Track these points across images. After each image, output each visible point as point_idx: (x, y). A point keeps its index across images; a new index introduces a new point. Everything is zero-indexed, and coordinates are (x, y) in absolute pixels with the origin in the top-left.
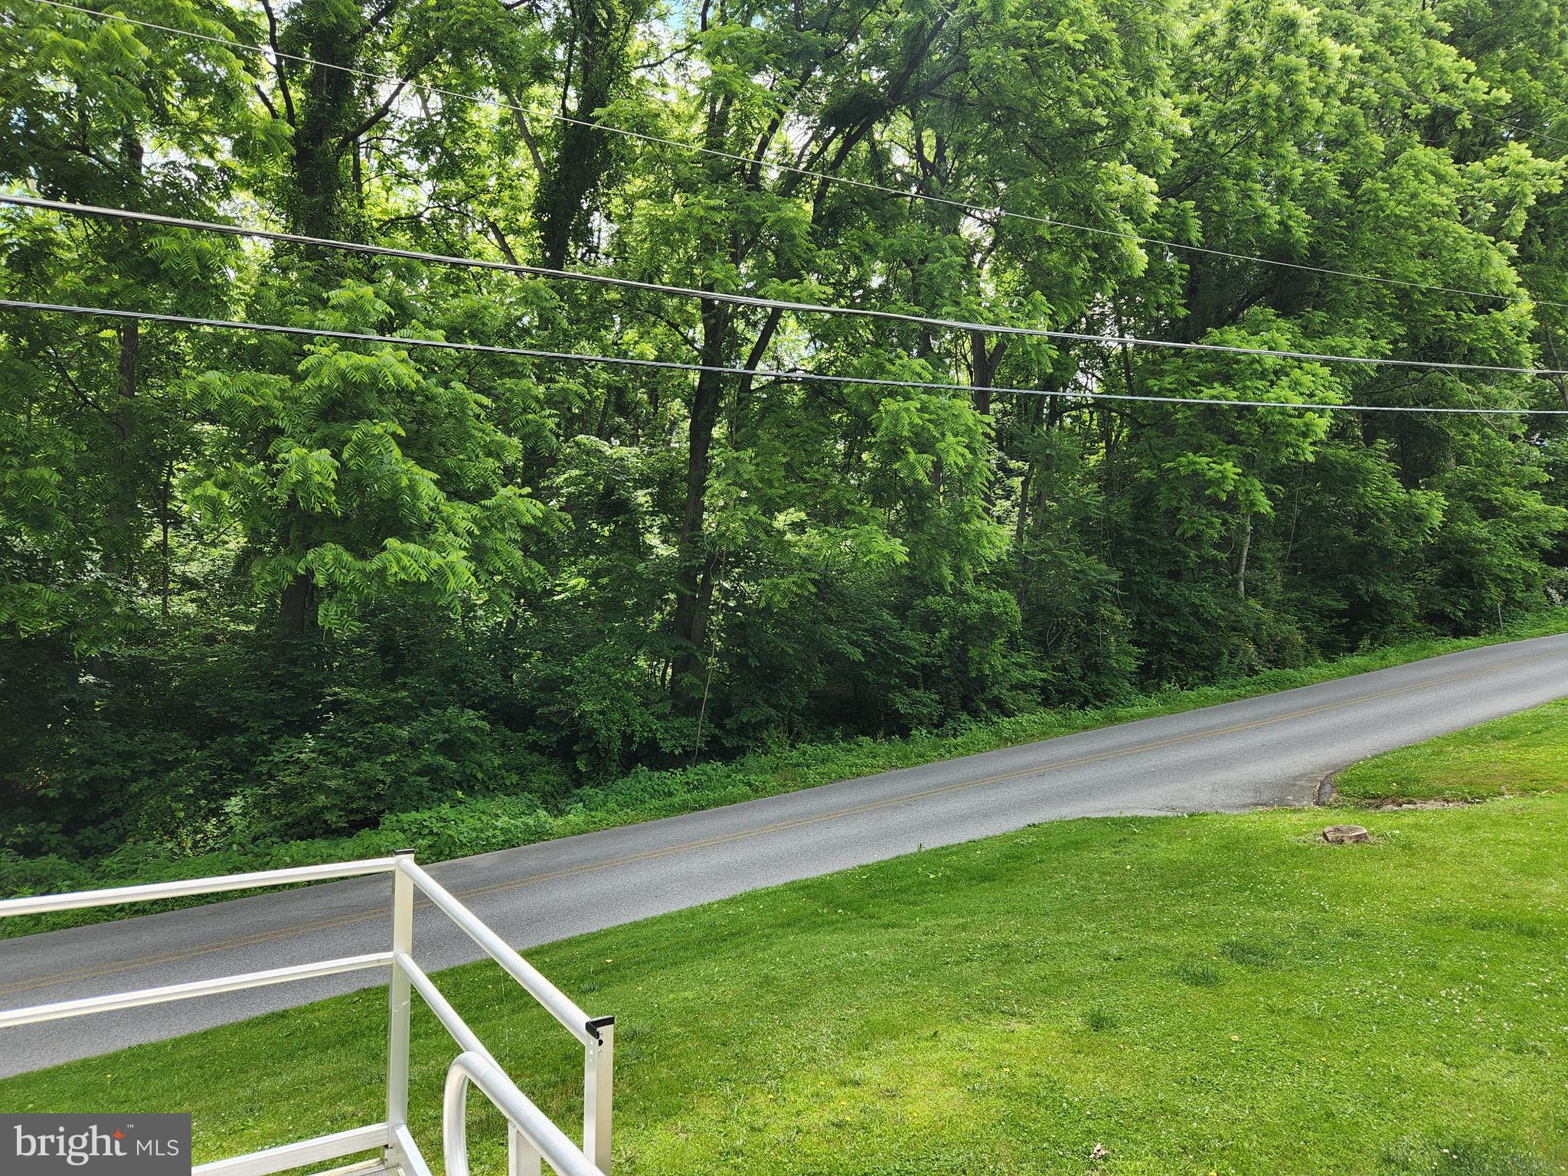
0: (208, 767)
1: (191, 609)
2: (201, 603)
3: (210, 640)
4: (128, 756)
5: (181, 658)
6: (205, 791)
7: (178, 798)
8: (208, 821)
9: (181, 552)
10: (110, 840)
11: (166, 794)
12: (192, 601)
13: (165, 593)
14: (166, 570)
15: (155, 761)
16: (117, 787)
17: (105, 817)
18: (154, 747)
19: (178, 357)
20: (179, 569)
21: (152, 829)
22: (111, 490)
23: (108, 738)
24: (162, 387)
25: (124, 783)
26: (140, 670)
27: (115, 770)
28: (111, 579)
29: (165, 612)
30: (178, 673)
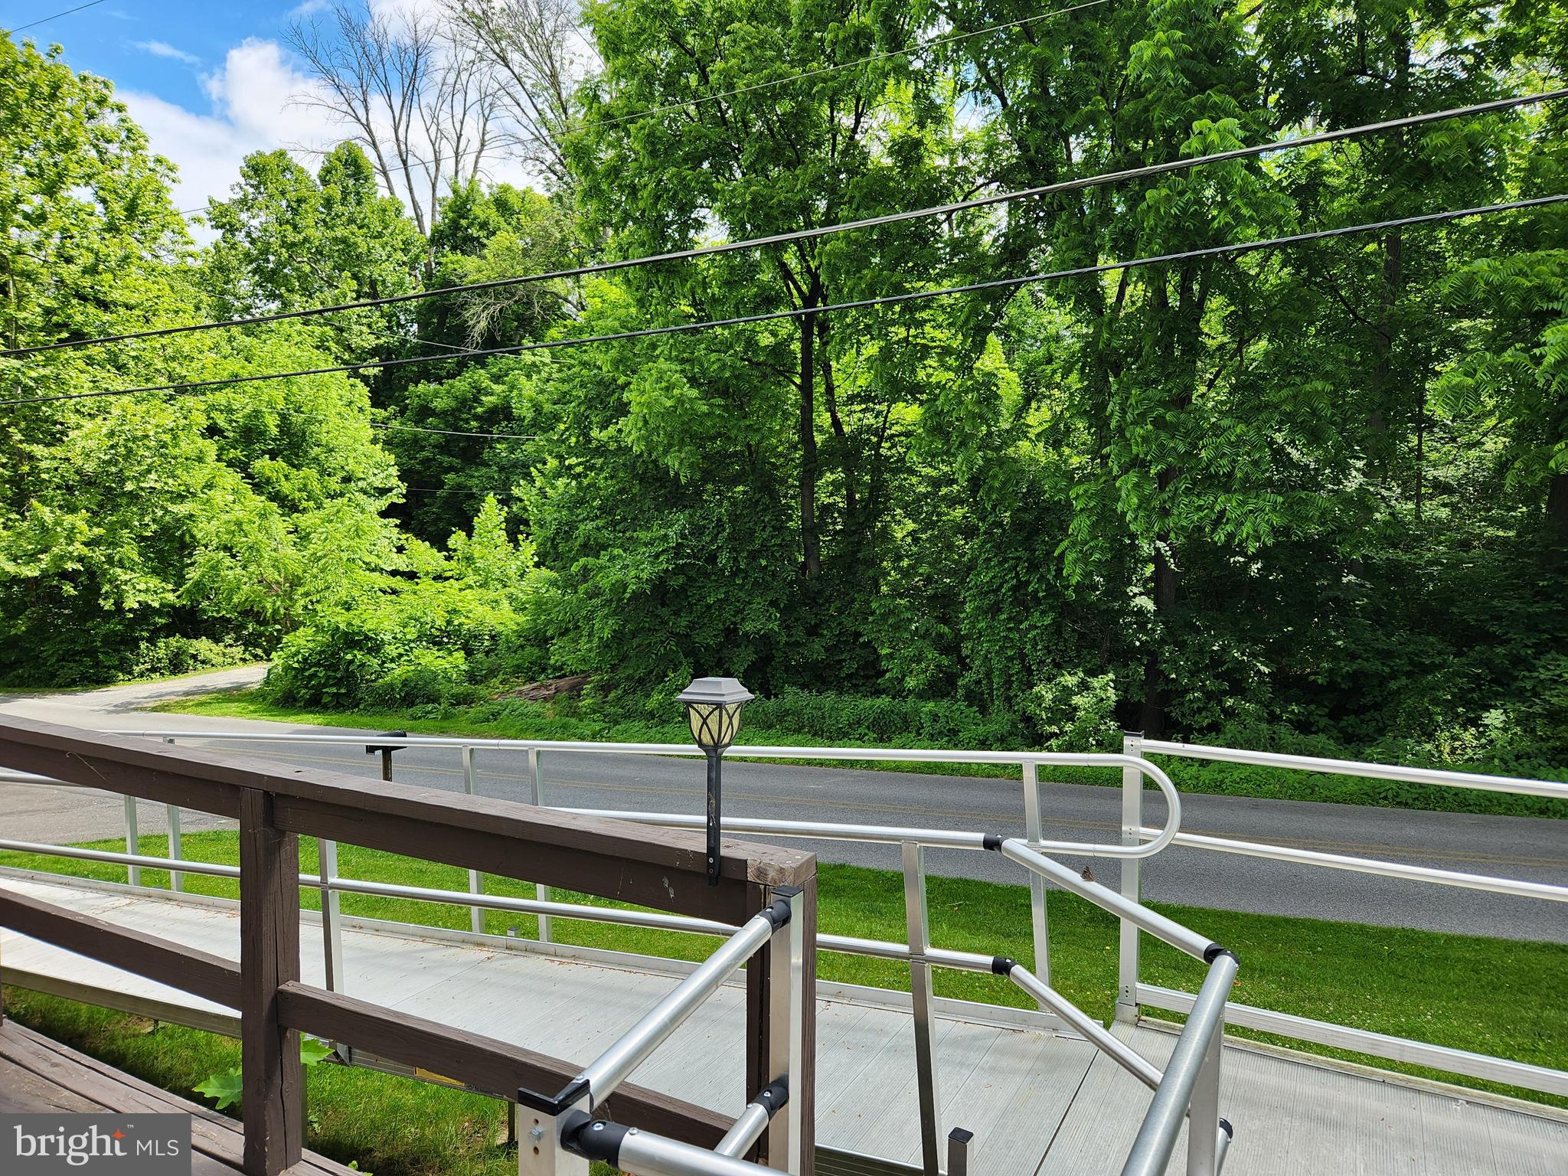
0: (1466, 675)
1: (1444, 513)
2: (1454, 508)
3: (1465, 545)
4: (1387, 655)
5: (1438, 562)
6: (1462, 698)
7: (1436, 702)
8: (1466, 730)
9: (1434, 456)
10: (1371, 731)
11: (1424, 696)
12: (1445, 505)
13: (1419, 498)
14: (1419, 476)
15: (1411, 662)
16: (1376, 682)
17: (1364, 709)
18: (1411, 648)
19: (1438, 257)
20: (1431, 473)
21: (1409, 727)
22: (1377, 399)
23: (1368, 635)
24: (1419, 291)
25: (1383, 680)
26: (1396, 573)
27: (1375, 666)
28: (1372, 485)
29: (1418, 517)
30: (1431, 577)
